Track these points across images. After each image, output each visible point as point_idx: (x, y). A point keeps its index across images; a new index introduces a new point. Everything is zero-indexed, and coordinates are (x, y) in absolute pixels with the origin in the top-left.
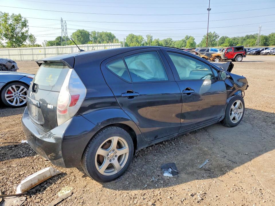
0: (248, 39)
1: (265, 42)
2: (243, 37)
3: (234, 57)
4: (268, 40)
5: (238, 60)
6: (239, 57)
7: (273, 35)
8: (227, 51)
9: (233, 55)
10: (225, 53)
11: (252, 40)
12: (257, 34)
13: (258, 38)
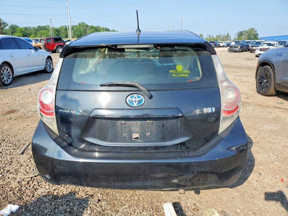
0: (40, 30)
1: (57, 34)
2: (34, 28)
3: (55, 49)
4: (60, 33)
5: (59, 51)
6: (60, 48)
7: (62, 28)
8: (46, 42)
9: (53, 46)
10: (45, 44)
11: (45, 31)
12: (48, 25)
13: (51, 30)
